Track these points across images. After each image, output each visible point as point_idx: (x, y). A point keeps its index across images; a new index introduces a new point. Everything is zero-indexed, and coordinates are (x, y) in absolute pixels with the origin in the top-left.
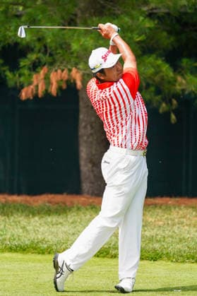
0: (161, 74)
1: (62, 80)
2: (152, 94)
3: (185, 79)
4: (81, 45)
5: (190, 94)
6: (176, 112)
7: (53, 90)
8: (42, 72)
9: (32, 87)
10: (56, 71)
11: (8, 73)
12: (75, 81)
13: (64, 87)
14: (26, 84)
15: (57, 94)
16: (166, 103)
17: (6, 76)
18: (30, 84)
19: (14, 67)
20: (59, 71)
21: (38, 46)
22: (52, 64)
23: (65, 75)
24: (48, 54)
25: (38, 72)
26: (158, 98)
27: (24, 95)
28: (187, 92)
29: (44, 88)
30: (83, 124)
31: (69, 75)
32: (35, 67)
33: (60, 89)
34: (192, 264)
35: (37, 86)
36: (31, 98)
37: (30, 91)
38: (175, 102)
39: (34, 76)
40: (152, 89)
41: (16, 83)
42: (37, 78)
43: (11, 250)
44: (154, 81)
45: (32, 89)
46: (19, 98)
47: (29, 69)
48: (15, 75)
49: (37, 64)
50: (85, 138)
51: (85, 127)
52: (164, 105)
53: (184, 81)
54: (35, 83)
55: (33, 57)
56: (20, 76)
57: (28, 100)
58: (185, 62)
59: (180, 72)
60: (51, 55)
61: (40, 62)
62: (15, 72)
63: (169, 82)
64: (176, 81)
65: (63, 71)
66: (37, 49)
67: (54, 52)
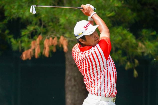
0: (126, 41)
1: (53, 45)
2: (120, 56)
3: (144, 44)
4: (67, 20)
5: (148, 55)
6: (137, 69)
7: (46, 53)
8: (38, 39)
9: (30, 50)
10: (48, 38)
11: (13, 40)
12: (62, 45)
13: (54, 50)
14: (26, 48)
15: (49, 56)
16: (130, 62)
17: (11, 42)
18: (29, 48)
19: (17, 36)
20: (51, 39)
21: (35, 20)
22: (45, 33)
23: (55, 41)
24: (42, 27)
25: (35, 39)
26: (125, 58)
27: (24, 56)
28: (146, 54)
29: (39, 51)
30: (69, 78)
31: (58, 42)
32: (33, 35)
33: (51, 52)
35: (34, 50)
36: (30, 59)
37: (29, 54)
38: (136, 61)
39: (32, 42)
40: (120, 52)
41: (18, 47)
42: (34, 43)
44: (121, 46)
45: (31, 52)
46: (21, 59)
47: (29, 37)
48: (18, 42)
49: (34, 33)
50: (70, 88)
51: (70, 80)
52: (129, 64)
53: (143, 46)
54: (33, 47)
55: (31, 28)
56: (21, 42)
57: (28, 60)
58: (144, 32)
59: (140, 39)
60: (44, 27)
61: (36, 32)
62: (18, 39)
63: (132, 47)
64: (137, 46)
65: (53, 38)
66: (34, 22)
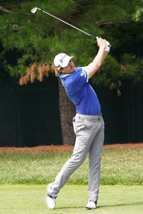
0: (110, 64)
1: (45, 71)
2: (105, 78)
3: (125, 67)
4: (56, 49)
5: (129, 76)
6: (120, 89)
7: (40, 78)
8: (32, 67)
9: (26, 76)
10: (42, 65)
11: (10, 68)
12: (54, 71)
13: (47, 75)
14: (22, 75)
15: (43, 80)
17: (9, 70)
19: (14, 64)
20: (44, 65)
21: (29, 49)
22: (39, 61)
23: (47, 68)
24: (36, 55)
25: (30, 67)
26: (109, 80)
27: (22, 82)
28: (127, 75)
29: (34, 77)
30: (62, 99)
31: (50, 68)
32: (28, 63)
33: (44, 77)
34: (137, 186)
35: (30, 75)
36: (26, 84)
37: (25, 79)
38: (120, 82)
39: (28, 70)
40: (105, 74)
41: (15, 74)
42: (29, 70)
43: (19, 182)
44: (105, 69)
45: (27, 79)
46: (18, 84)
47: (24, 65)
48: (15, 69)
50: (64, 108)
51: (63, 101)
52: (113, 84)
53: (125, 69)
54: (28, 74)
55: (26, 57)
56: (18, 69)
57: (24, 85)
58: (126, 56)
59: (122, 63)
61: (30, 60)
62: (15, 67)
63: (116, 70)
64: (120, 69)
65: (46, 65)
66: (28, 52)
67: (39, 54)
